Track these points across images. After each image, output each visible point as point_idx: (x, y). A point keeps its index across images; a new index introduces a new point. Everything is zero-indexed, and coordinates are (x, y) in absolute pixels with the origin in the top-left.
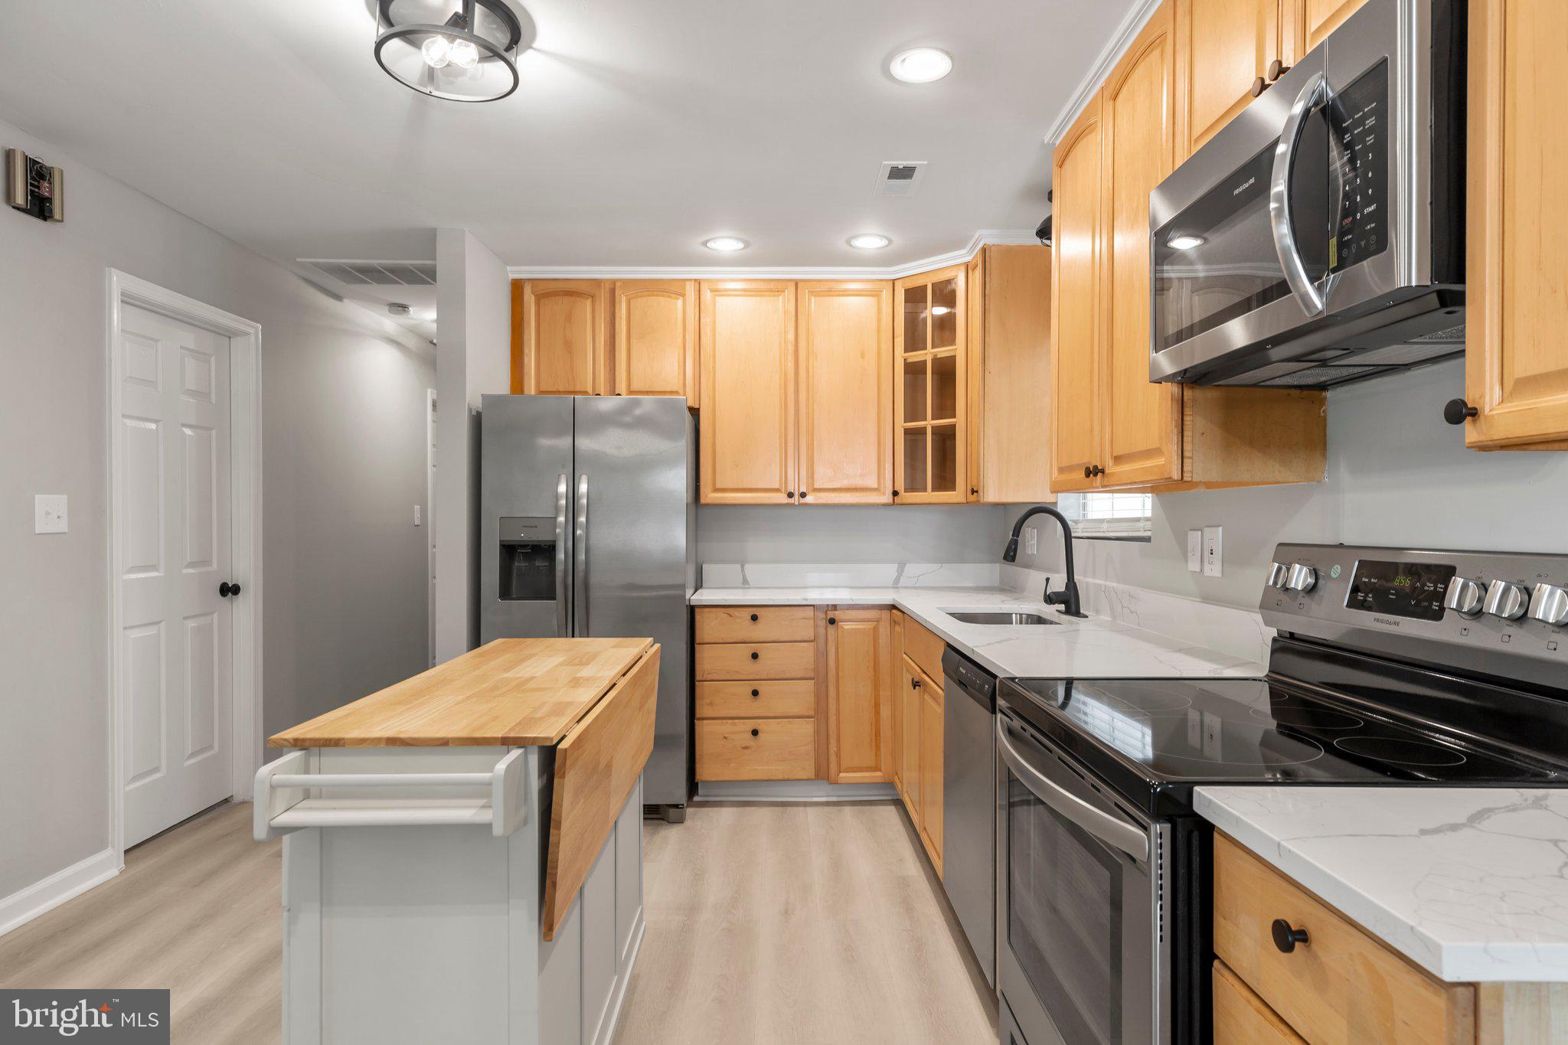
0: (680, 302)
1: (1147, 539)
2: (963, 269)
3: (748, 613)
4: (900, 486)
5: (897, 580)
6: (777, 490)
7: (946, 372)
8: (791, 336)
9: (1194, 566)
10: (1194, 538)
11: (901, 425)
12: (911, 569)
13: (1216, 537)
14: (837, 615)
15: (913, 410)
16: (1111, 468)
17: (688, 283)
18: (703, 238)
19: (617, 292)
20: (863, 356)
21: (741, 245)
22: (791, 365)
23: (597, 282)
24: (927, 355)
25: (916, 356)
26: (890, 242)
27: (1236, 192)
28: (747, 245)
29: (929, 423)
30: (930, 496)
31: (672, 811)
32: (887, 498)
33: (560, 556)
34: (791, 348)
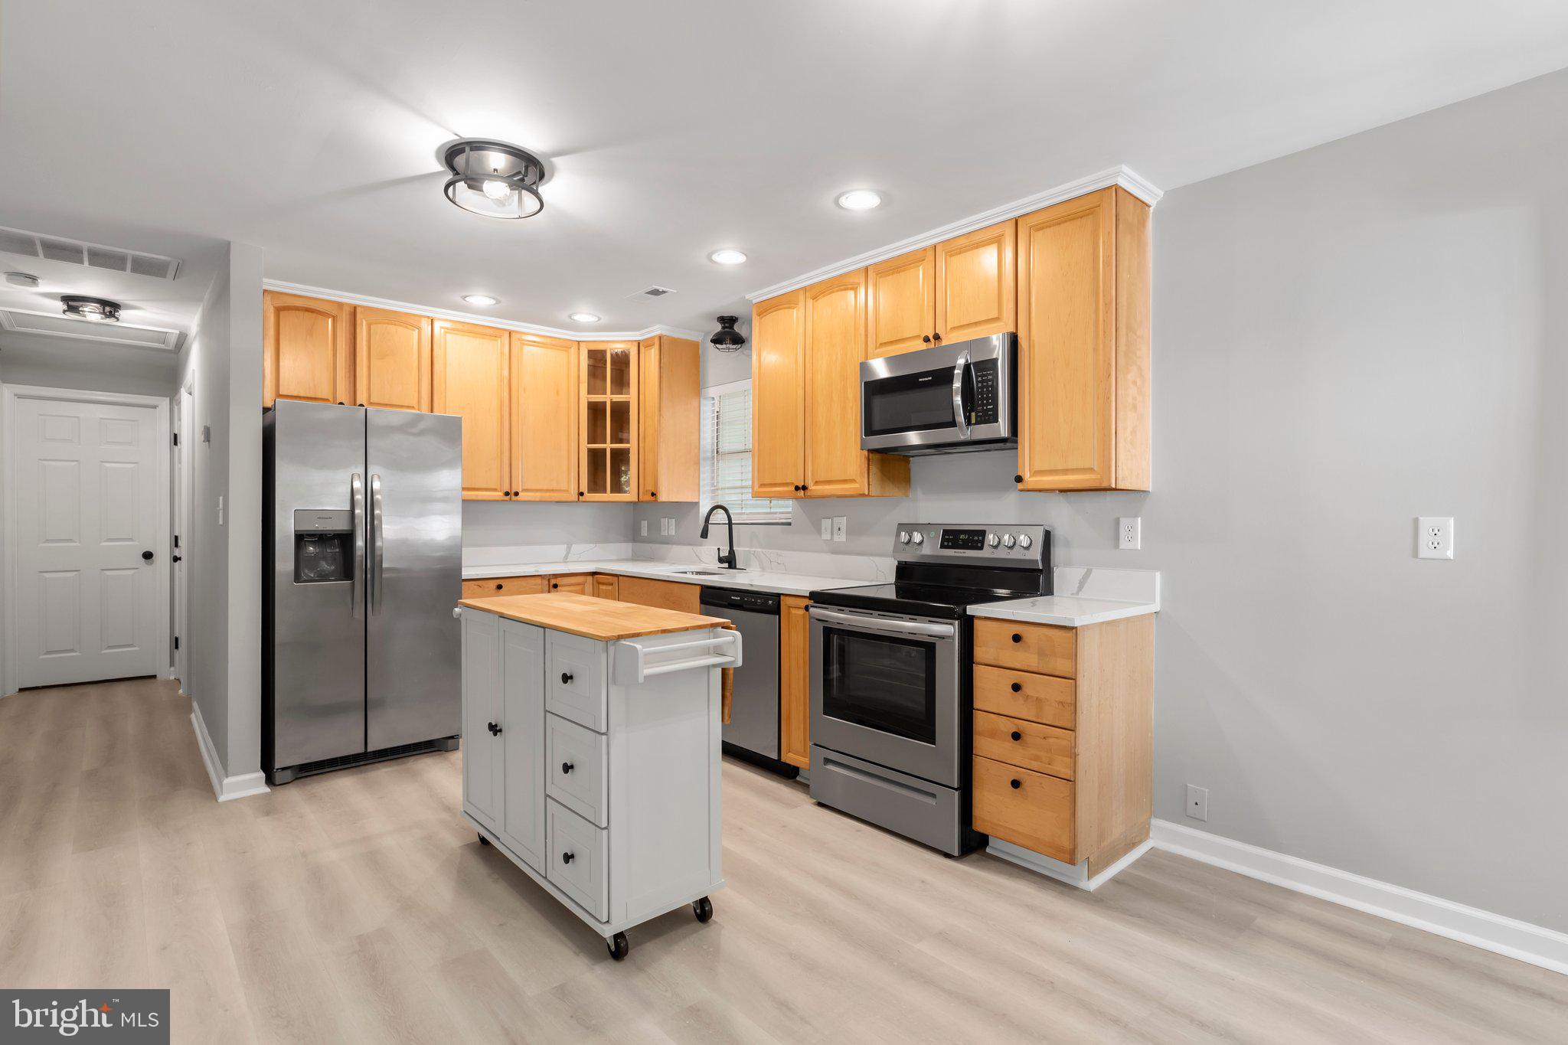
0: (415, 333)
1: (789, 524)
2: (636, 344)
3: (493, 584)
4: (584, 488)
5: (566, 557)
6: (495, 490)
7: (621, 412)
8: (506, 373)
9: (826, 536)
10: (826, 523)
11: (585, 446)
12: (577, 548)
13: (843, 522)
14: (558, 581)
15: (595, 434)
16: (812, 487)
17: (423, 319)
18: (464, 294)
19: (359, 316)
20: (558, 393)
21: (493, 302)
22: (506, 395)
23: (340, 305)
24: (608, 397)
25: (597, 398)
26: (600, 319)
27: (921, 380)
28: (498, 302)
29: (608, 446)
30: (608, 496)
31: (450, 741)
32: (575, 497)
33: (360, 543)
34: (506, 381)
